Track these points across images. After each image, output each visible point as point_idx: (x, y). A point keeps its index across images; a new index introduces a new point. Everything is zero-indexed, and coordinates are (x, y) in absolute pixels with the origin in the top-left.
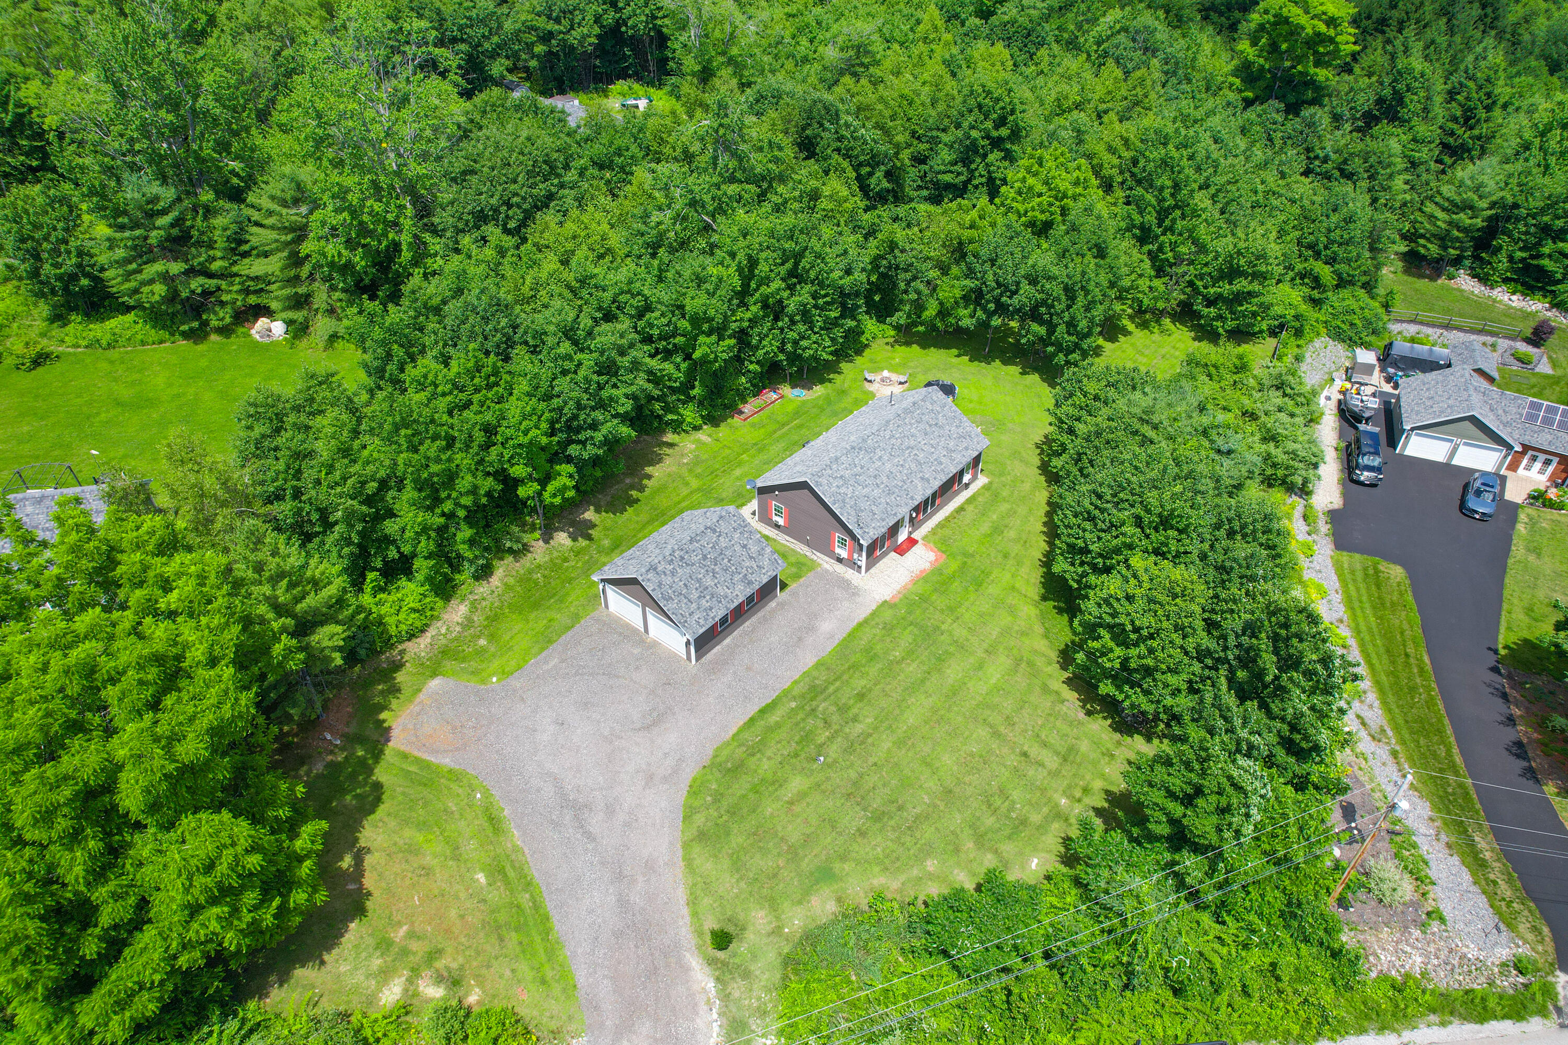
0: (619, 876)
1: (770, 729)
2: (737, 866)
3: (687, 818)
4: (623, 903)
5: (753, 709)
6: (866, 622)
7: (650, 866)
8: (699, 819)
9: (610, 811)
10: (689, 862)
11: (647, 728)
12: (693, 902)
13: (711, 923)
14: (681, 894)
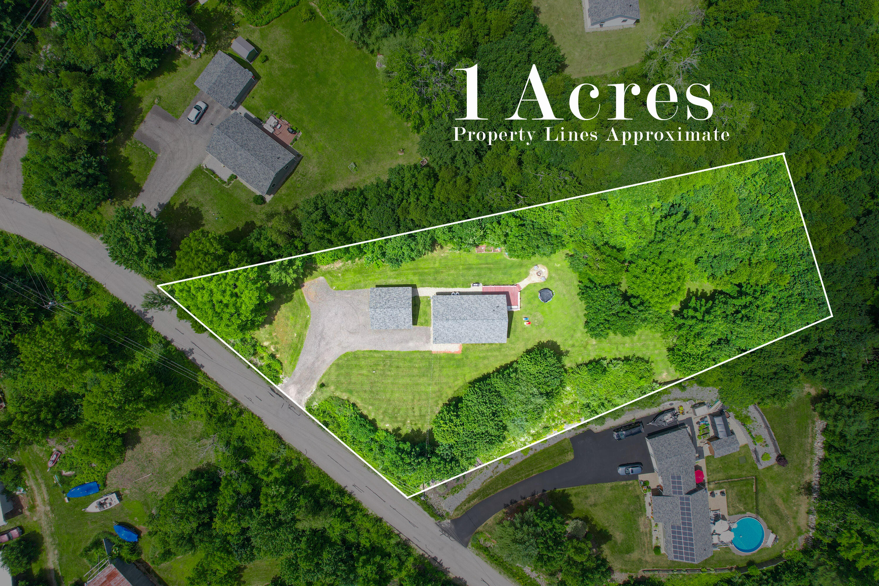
0: (317, 358)
1: (372, 357)
2: (338, 376)
3: (339, 359)
4: (313, 363)
5: (374, 349)
6: (420, 352)
7: (324, 361)
8: (341, 361)
9: (327, 344)
10: (331, 367)
11: (350, 333)
12: (324, 375)
13: (324, 381)
14: (324, 371)
